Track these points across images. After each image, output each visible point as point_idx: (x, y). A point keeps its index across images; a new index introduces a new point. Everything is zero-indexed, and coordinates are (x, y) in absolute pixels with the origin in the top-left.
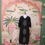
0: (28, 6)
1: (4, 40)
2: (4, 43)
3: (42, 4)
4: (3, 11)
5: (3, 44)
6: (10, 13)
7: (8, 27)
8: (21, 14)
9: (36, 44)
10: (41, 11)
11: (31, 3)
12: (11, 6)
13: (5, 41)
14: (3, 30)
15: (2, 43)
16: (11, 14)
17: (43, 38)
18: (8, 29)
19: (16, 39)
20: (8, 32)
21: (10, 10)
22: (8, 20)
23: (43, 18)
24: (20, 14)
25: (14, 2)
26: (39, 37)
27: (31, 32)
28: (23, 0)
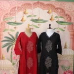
0: (48, 12)
7: (11, 53)
11: (54, 6)
14: (3, 57)
16: (15, 28)
21: (14, 21)
25: (20, 6)
28: (38, 3)
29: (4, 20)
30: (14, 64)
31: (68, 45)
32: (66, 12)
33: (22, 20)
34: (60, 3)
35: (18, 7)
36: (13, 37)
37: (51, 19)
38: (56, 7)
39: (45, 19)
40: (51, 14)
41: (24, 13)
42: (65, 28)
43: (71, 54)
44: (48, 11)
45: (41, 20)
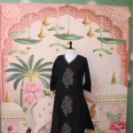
0: (84, 23)
3: (129, 15)
4: (5, 41)
6: (27, 46)
8: (59, 48)
11: (93, 13)
12: (29, 26)
13: (11, 132)
16: (28, 48)
18: (21, 94)
19: (44, 127)
21: (26, 37)
22: (21, 69)
24: (57, 50)
26: (122, 124)
27: (94, 106)
28: (67, 6)
29: (9, 34)
32: (114, 23)
33: (39, 36)
35: (34, 14)
37: (88, 34)
38: (98, 13)
39: (78, 34)
41: (44, 24)
42: (112, 49)
44: (83, 20)
45: (71, 35)
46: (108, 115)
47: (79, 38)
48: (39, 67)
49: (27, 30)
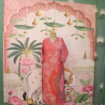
0: (65, 15)
1: (10, 93)
2: (9, 101)
3: (96, 11)
4: (8, 26)
5: (7, 103)
6: (24, 31)
7: (20, 64)
9: (84, 103)
10: (93, 26)
11: (72, 8)
13: (11, 96)
14: (8, 70)
15: (6, 101)
16: (25, 33)
17: (101, 90)
19: (36, 91)
20: (19, 75)
21: (24, 24)
23: (100, 43)
24: (46, 34)
25: (31, 5)
26: (90, 87)
28: (53, 3)
29: (10, 22)
30: (22, 79)
31: (88, 55)
32: (86, 16)
33: (33, 23)
34: (79, 5)
35: (29, 7)
36: (22, 44)
37: (68, 23)
38: (75, 9)
39: (61, 23)
40: (69, 18)
42: (84, 34)
43: (91, 65)
44: (65, 13)
45: (56, 24)
46: (81, 81)
47: (62, 26)
48: (33, 47)
49: (24, 18)
